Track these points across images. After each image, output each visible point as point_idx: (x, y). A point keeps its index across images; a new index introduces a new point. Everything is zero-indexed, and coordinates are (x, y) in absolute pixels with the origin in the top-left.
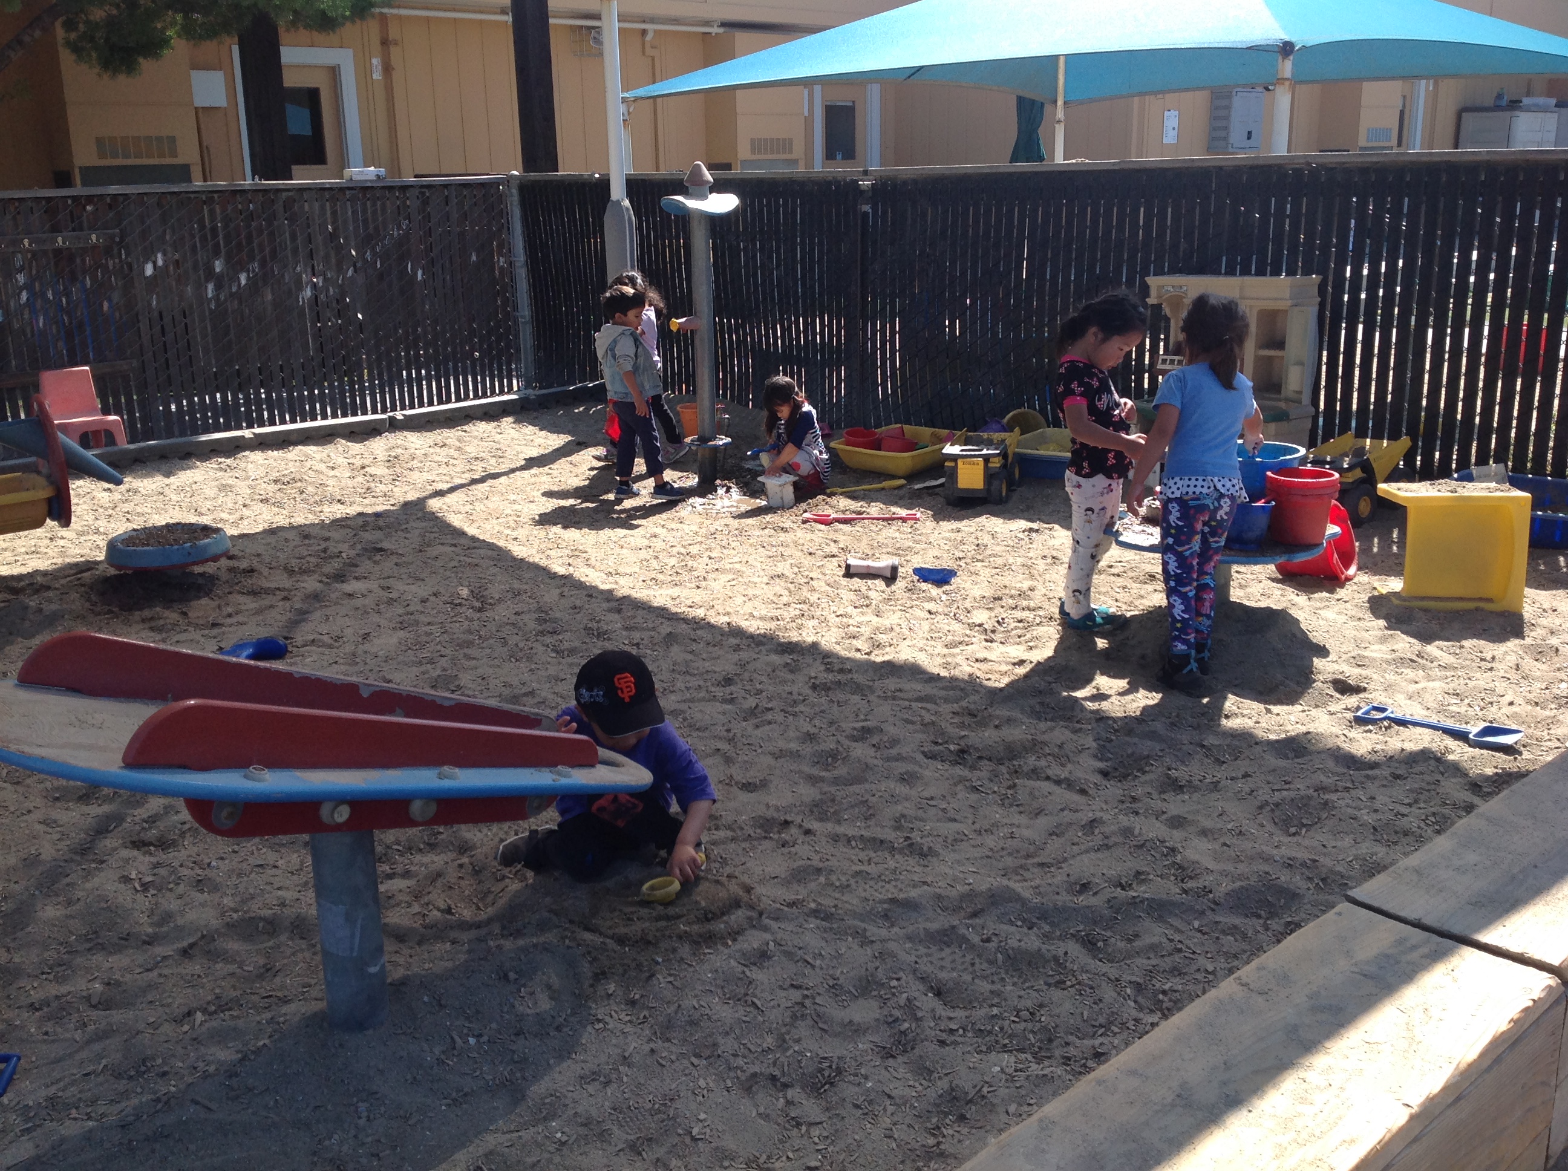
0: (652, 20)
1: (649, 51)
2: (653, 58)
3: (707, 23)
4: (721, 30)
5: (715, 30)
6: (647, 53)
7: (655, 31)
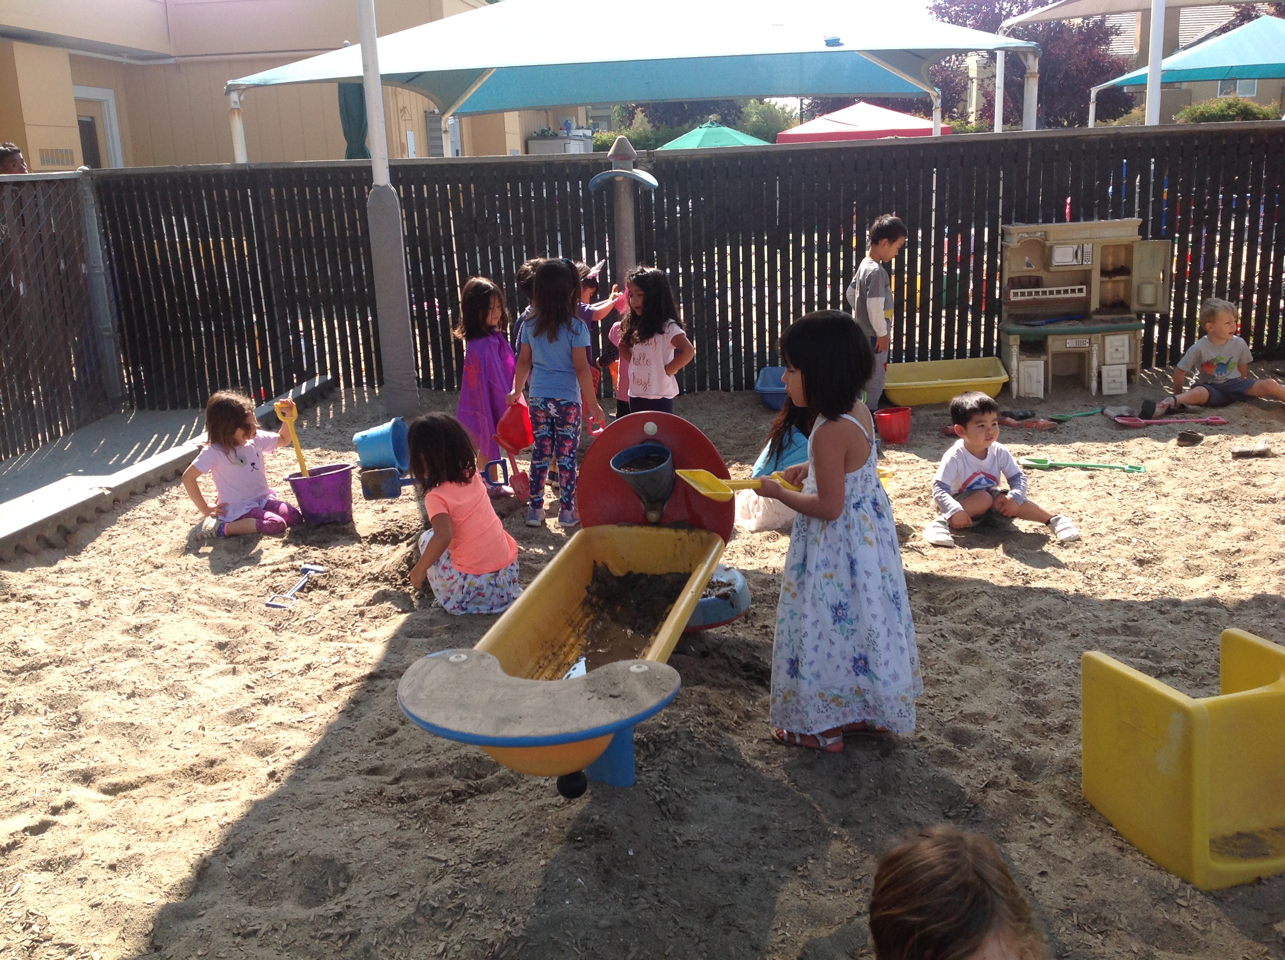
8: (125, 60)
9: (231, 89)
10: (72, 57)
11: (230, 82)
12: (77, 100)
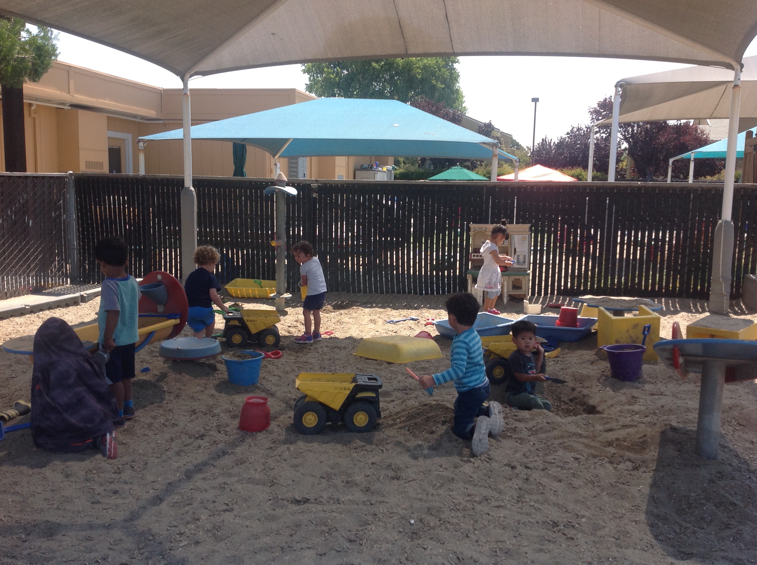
0: (36, 100)
1: (33, 115)
2: (34, 118)
3: (64, 104)
4: (69, 108)
5: (66, 108)
6: (32, 116)
7: (37, 105)
8: (138, 120)
9: (139, 141)
10: (108, 118)
11: (140, 138)
12: (109, 138)
